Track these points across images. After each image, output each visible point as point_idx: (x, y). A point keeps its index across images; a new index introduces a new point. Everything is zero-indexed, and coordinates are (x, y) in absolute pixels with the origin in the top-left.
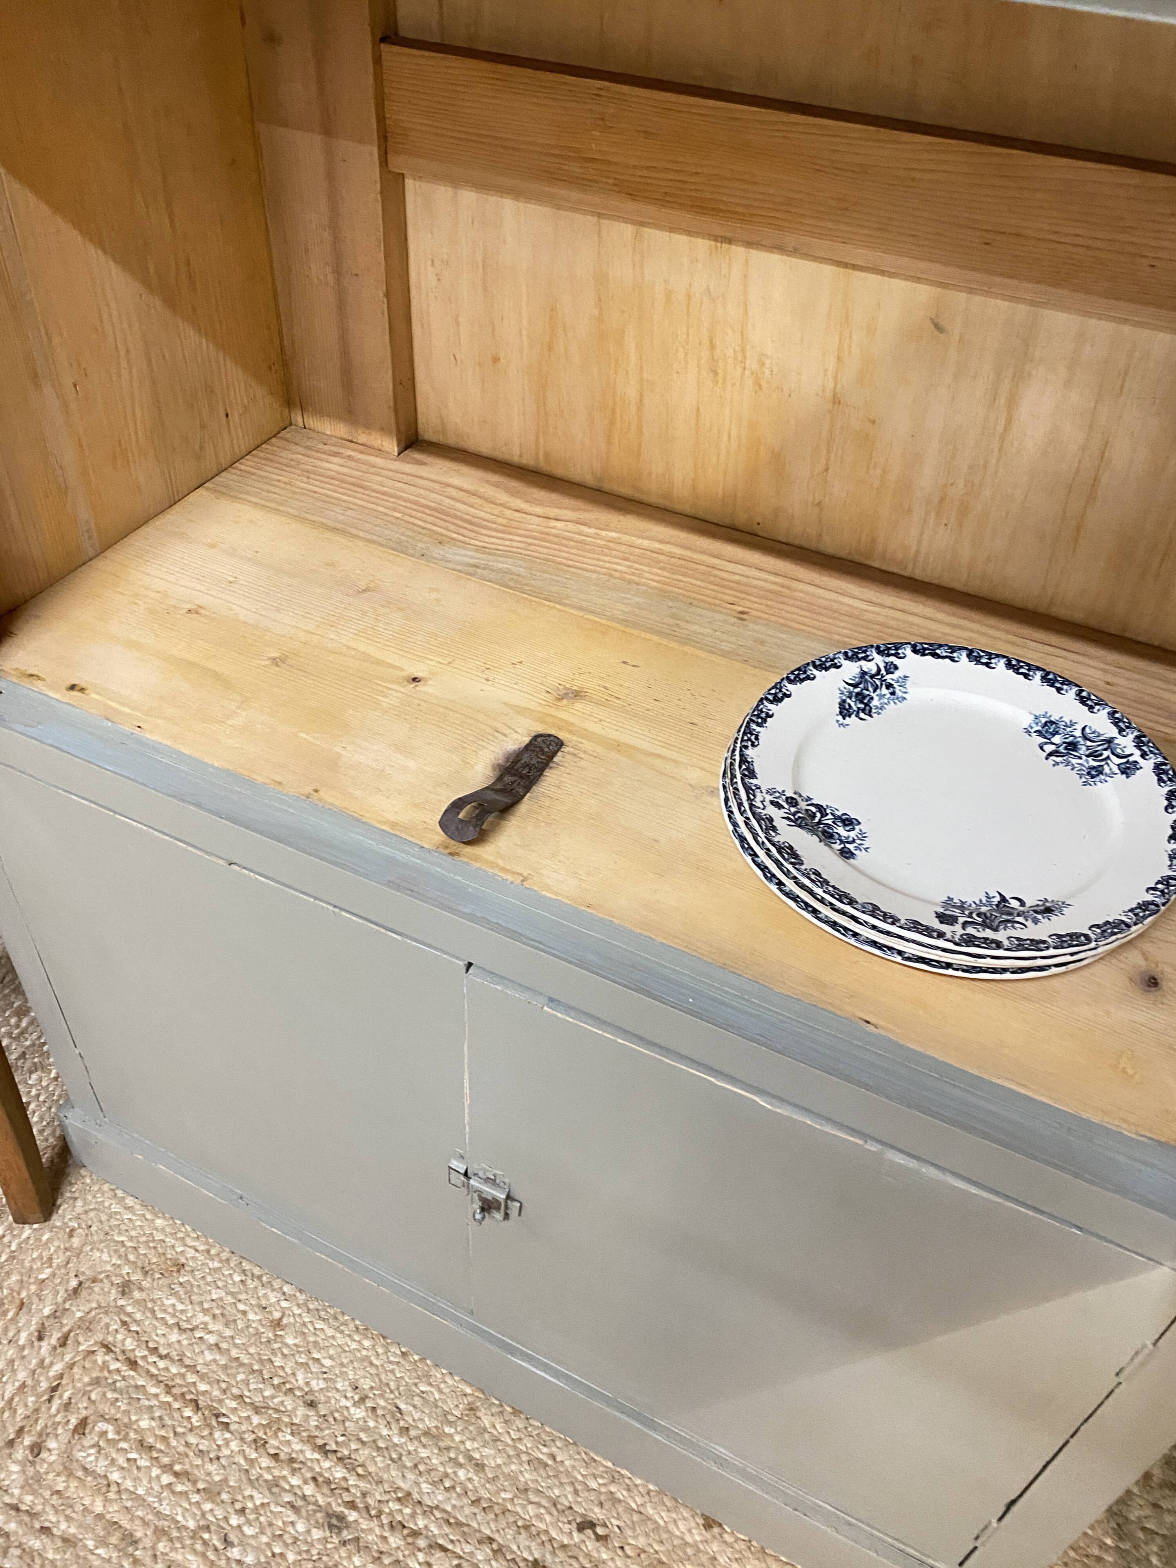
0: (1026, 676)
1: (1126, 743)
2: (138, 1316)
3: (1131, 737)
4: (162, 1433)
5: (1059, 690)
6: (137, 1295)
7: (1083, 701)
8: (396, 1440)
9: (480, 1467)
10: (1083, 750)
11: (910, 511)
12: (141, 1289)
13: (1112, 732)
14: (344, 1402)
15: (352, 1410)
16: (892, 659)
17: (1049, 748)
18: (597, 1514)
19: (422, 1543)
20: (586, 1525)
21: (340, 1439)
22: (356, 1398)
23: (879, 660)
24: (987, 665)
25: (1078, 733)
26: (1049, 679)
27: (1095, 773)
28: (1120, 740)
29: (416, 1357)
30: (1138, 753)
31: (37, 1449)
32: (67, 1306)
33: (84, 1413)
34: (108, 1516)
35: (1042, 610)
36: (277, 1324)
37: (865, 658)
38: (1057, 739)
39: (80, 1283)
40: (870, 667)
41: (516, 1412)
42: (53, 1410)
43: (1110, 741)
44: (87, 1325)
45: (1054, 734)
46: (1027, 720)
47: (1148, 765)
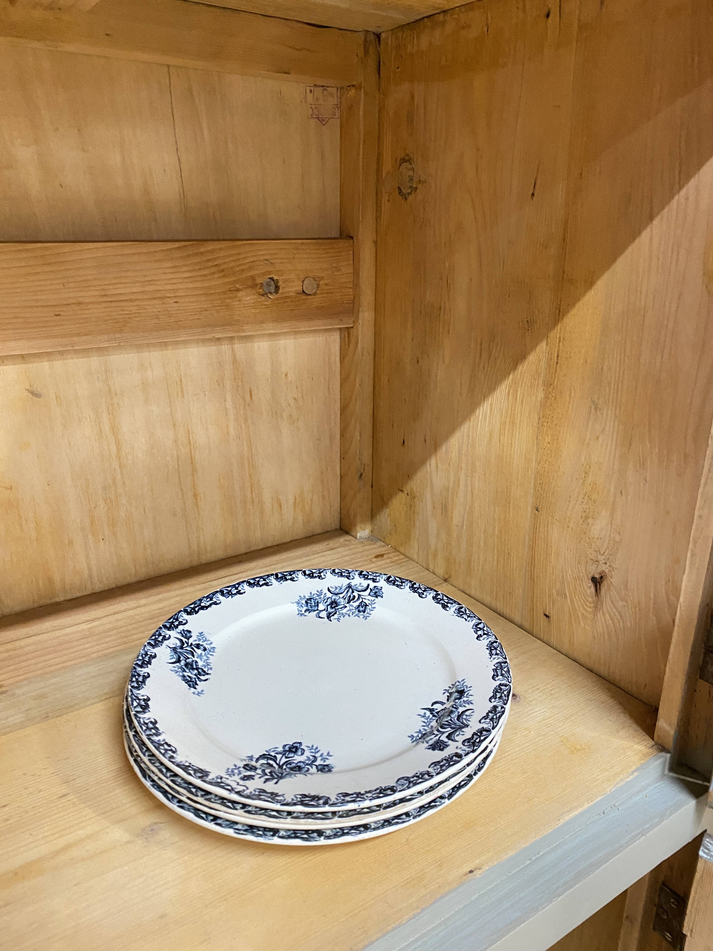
0: (267, 584)
1: (357, 581)
3: (357, 576)
5: (292, 579)
7: (311, 576)
10: (342, 602)
11: (71, 542)
13: (344, 582)
16: (181, 627)
17: (324, 614)
23: (173, 633)
24: (239, 593)
25: (329, 595)
26: (282, 578)
27: (363, 608)
28: (353, 583)
30: (370, 582)
37: (164, 638)
38: (321, 607)
40: (173, 642)
43: (349, 586)
45: (317, 605)
46: (295, 608)
47: (382, 583)
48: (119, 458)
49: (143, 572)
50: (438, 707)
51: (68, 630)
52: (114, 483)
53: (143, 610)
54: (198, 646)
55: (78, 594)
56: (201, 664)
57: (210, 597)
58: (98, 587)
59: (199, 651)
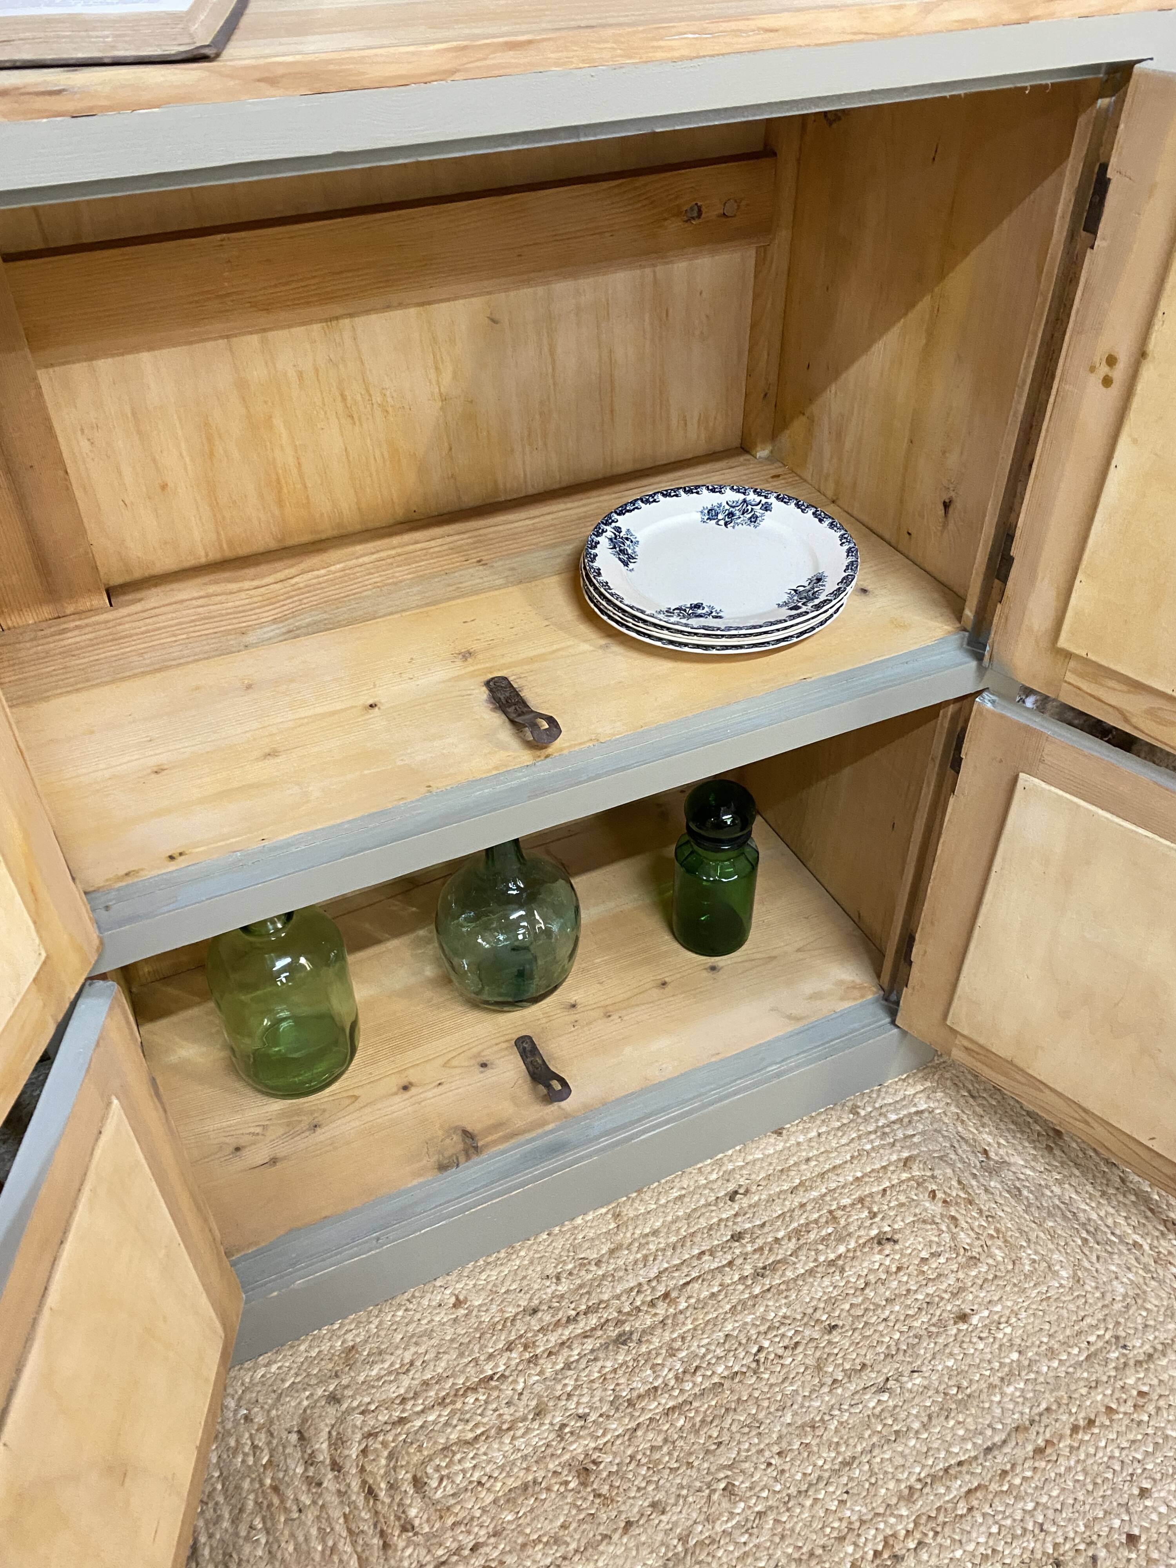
0: (677, 496)
1: (752, 497)
2: (367, 1399)
3: (752, 493)
4: (471, 1424)
5: (697, 493)
6: (348, 1392)
7: (713, 491)
8: (600, 1273)
9: (655, 1233)
10: (738, 513)
11: (512, 450)
12: (347, 1387)
13: (741, 497)
14: (549, 1291)
15: (560, 1288)
16: (613, 525)
17: (722, 522)
18: (731, 1187)
19: (674, 1295)
20: (732, 1196)
21: (573, 1306)
22: (554, 1280)
23: (608, 528)
24: (655, 501)
25: (727, 507)
26: (688, 491)
27: (754, 519)
28: (748, 498)
29: (557, 1229)
30: (762, 498)
31: (407, 1527)
32: (309, 1451)
33: (409, 1476)
34: (500, 1494)
35: (608, 475)
36: (458, 1304)
37: (603, 531)
38: (720, 516)
39: (299, 1432)
40: (609, 534)
41: (639, 1191)
42: (387, 1500)
43: (745, 501)
44: (338, 1442)
45: (717, 514)
46: (699, 516)
47: (772, 500)
48: (553, 376)
49: (567, 480)
50: (801, 589)
51: (516, 525)
52: (549, 399)
53: (571, 512)
54: (627, 539)
55: (515, 496)
56: (630, 551)
57: (633, 502)
58: (531, 491)
59: (628, 543)
